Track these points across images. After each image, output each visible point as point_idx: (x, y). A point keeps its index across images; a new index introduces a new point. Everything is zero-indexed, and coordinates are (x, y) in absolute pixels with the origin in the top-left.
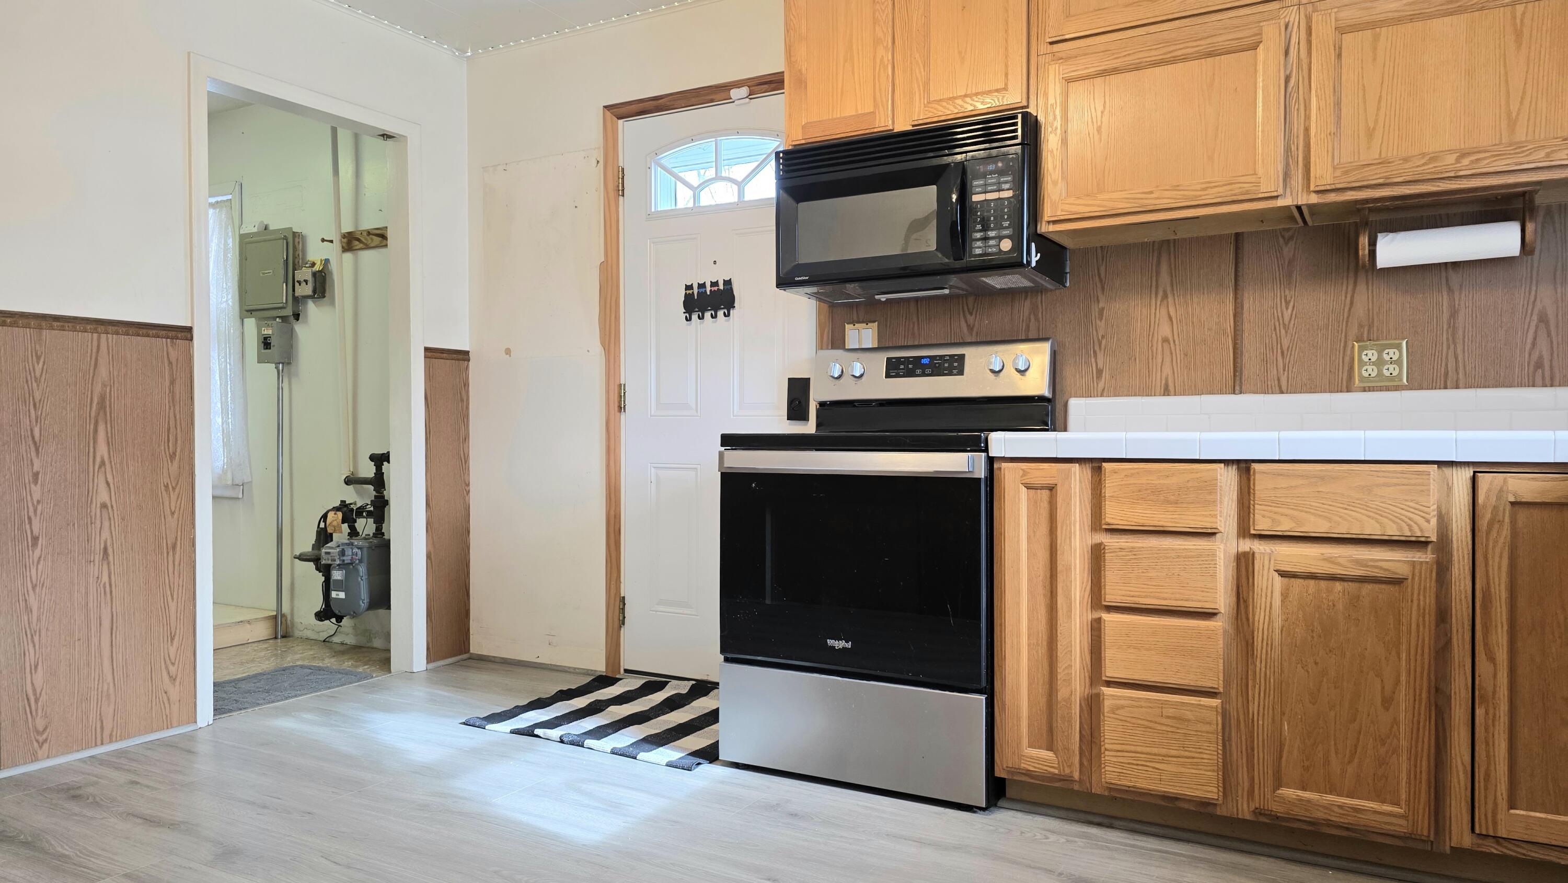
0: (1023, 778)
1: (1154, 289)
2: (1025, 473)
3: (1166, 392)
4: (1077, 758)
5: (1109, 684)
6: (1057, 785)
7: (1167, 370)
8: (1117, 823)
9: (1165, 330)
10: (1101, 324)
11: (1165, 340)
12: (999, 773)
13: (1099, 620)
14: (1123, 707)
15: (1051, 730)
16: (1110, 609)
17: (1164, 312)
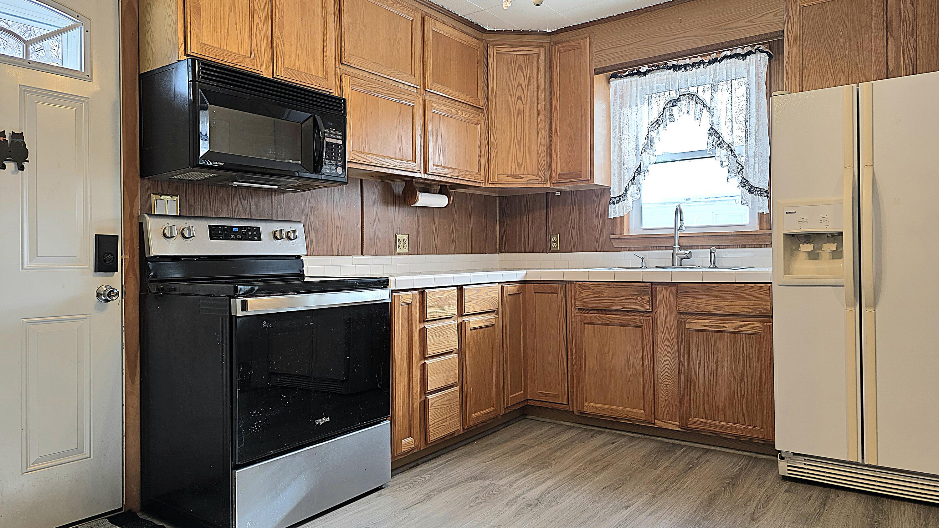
1: (332, 200)
2: (402, 297)
5: (429, 394)
9: (337, 222)
11: (337, 227)
13: (423, 365)
14: (434, 402)
15: (410, 427)
17: (336, 212)
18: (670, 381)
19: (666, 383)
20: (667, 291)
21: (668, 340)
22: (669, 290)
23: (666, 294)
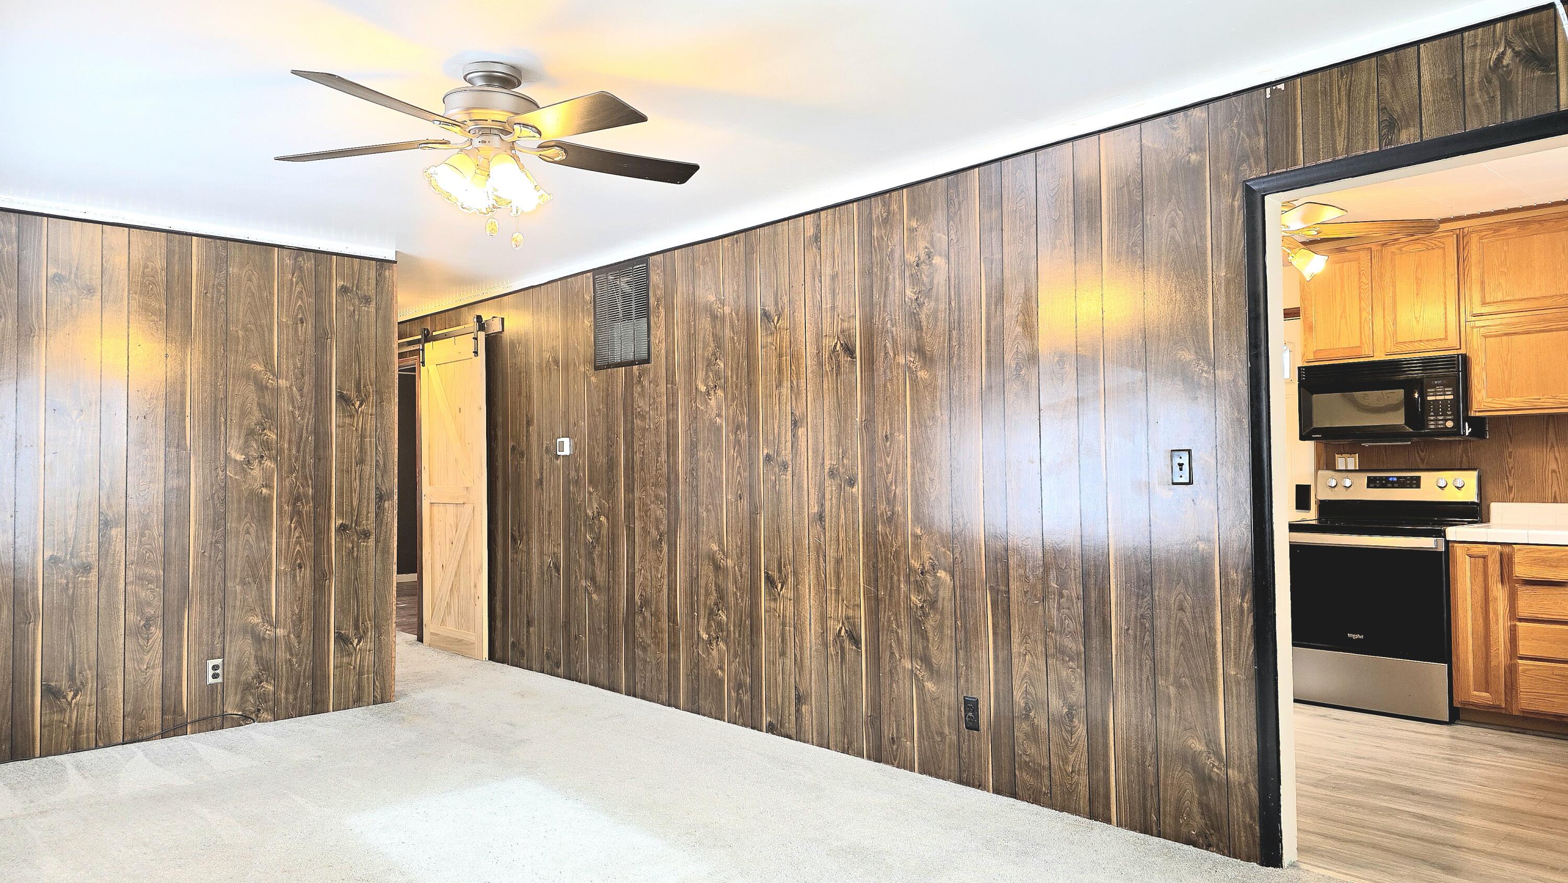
0: (1471, 707)
1: (1545, 443)
2: (1468, 549)
3: (1555, 501)
4: (1504, 696)
5: (1521, 658)
6: (1492, 710)
7: (1555, 488)
8: (1528, 732)
9: (1553, 466)
10: (1511, 461)
11: (1553, 471)
12: (1456, 704)
13: (1515, 626)
14: (1530, 670)
15: (1487, 683)
16: (1521, 620)
17: (1552, 456)
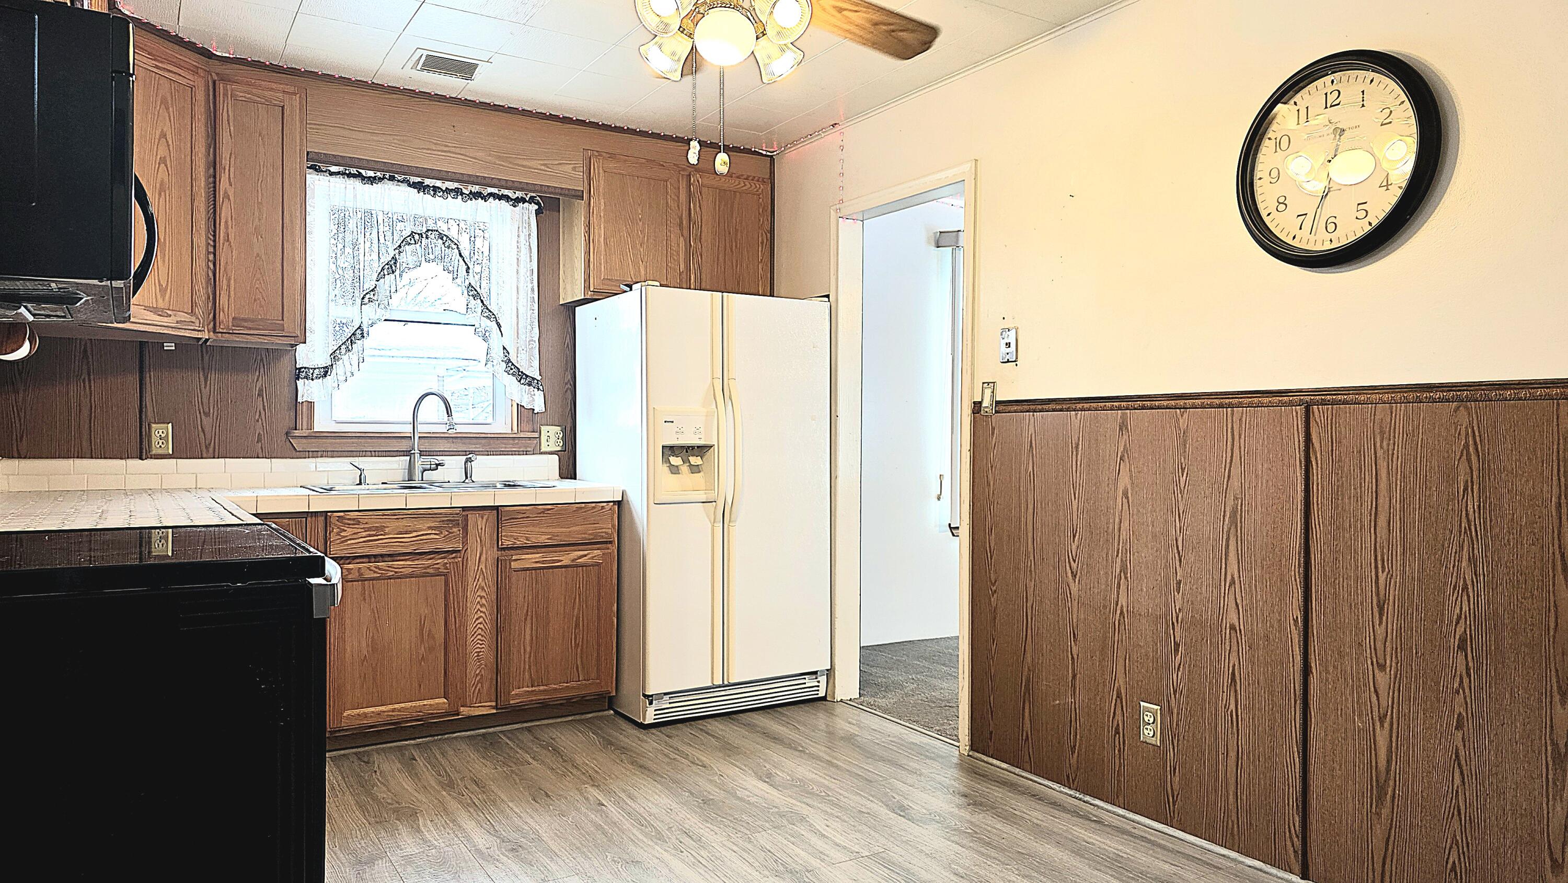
18: (483, 646)
19: (478, 650)
20: (482, 518)
21: (483, 589)
22: (485, 517)
23: (481, 523)
